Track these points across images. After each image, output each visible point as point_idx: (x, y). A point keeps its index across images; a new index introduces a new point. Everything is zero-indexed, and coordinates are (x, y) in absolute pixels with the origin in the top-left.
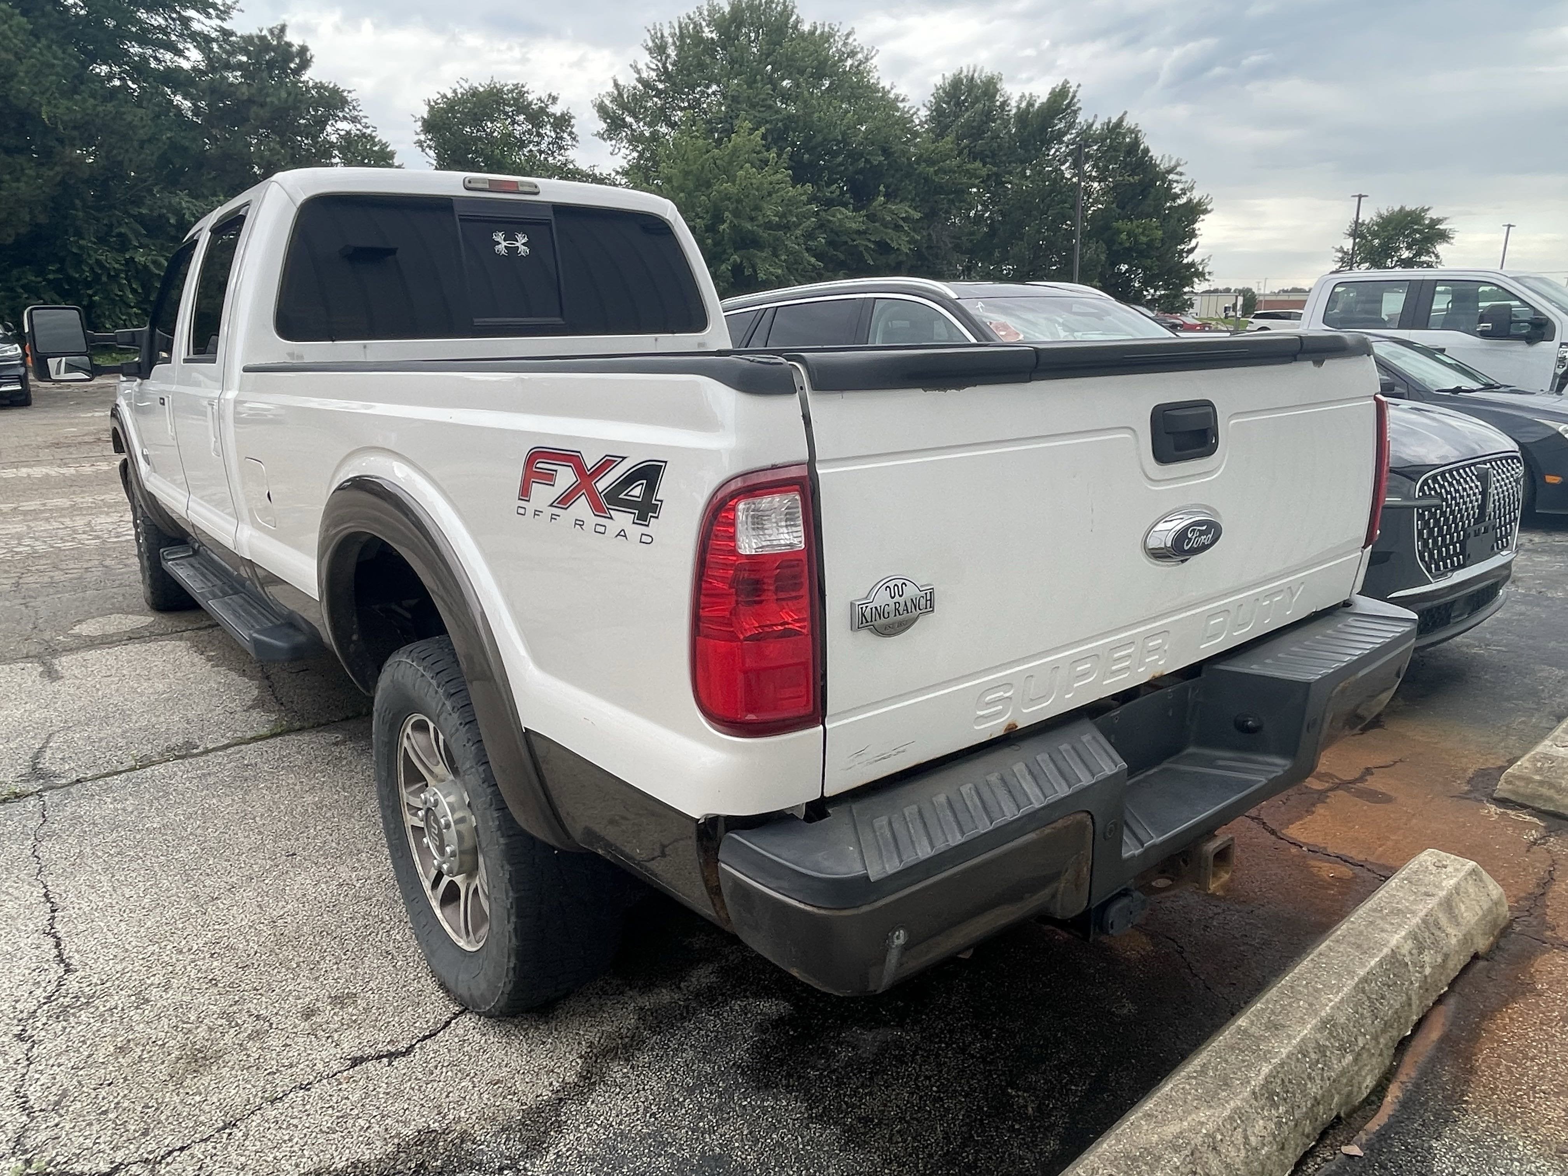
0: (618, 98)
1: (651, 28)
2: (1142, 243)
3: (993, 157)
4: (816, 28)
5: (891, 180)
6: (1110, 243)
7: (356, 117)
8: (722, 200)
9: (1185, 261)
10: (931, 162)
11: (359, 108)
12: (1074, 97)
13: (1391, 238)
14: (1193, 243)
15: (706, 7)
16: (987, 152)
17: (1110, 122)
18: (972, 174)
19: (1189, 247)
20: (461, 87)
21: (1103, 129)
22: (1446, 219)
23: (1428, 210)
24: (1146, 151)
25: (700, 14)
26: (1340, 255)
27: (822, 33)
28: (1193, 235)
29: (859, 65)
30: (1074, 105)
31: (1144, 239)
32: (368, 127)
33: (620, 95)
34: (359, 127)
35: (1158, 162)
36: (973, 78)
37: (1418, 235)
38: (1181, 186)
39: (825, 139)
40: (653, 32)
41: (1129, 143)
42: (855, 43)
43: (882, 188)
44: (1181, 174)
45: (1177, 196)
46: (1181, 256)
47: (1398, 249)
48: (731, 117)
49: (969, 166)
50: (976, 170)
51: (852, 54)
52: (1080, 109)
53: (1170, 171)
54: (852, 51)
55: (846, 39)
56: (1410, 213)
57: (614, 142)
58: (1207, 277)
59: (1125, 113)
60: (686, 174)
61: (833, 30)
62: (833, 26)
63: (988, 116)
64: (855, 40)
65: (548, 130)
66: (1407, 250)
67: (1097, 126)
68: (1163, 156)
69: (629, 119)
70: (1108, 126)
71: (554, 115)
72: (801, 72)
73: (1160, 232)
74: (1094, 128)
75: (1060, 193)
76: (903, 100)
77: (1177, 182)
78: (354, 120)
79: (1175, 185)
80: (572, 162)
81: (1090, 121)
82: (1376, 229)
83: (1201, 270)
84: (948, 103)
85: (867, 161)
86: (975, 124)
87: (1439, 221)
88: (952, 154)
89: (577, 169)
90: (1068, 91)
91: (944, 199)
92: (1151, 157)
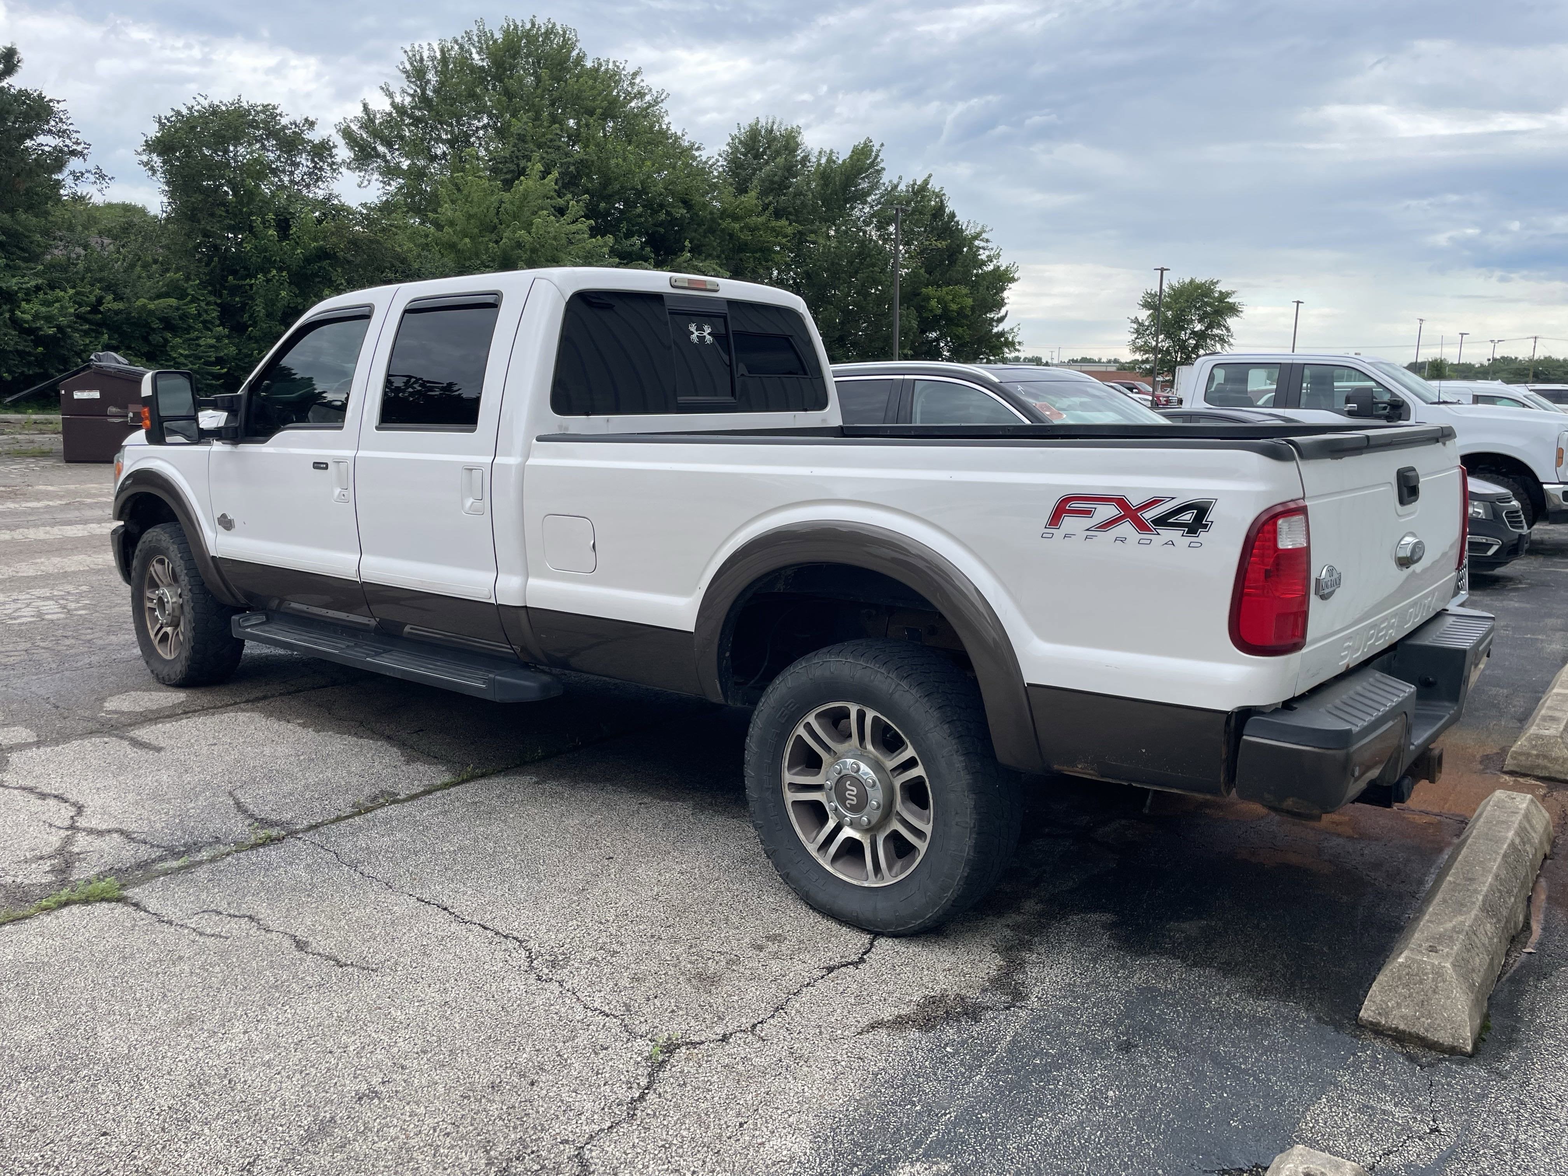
0: (368, 122)
1: (408, 49)
2: (953, 311)
3: (796, 215)
4: (600, 65)
5: (693, 234)
6: (920, 309)
7: (65, 131)
8: (513, 249)
9: (995, 330)
10: (736, 218)
11: (69, 122)
12: (877, 156)
13: (1184, 311)
14: (1003, 312)
15: (475, 32)
16: (791, 209)
17: (915, 184)
18: (777, 232)
19: (999, 315)
20: (199, 104)
21: (907, 191)
22: (1234, 292)
23: (1217, 282)
24: (953, 215)
25: (470, 39)
26: (1135, 326)
27: (607, 70)
28: (1001, 304)
29: (648, 108)
30: (877, 165)
31: (954, 307)
32: (79, 144)
33: (371, 120)
34: (68, 142)
35: (964, 228)
36: (772, 130)
37: (1208, 309)
38: (987, 253)
39: (622, 187)
40: (410, 54)
41: (935, 206)
42: (642, 84)
43: (687, 243)
44: (987, 241)
45: (983, 263)
46: (991, 325)
47: (1192, 321)
48: (517, 157)
49: (774, 223)
50: (782, 227)
51: (641, 95)
52: (884, 169)
53: (976, 237)
54: (639, 93)
55: (633, 79)
56: (1200, 286)
57: (362, 174)
58: (1017, 347)
59: (930, 176)
60: (470, 217)
61: (618, 67)
62: (618, 64)
63: (790, 170)
64: (643, 81)
65: (304, 160)
66: (1199, 322)
67: (902, 187)
68: (969, 222)
69: (381, 149)
70: (913, 189)
71: (310, 141)
72: (591, 113)
73: (970, 300)
74: (899, 189)
75: (869, 256)
76: (698, 149)
77: (984, 249)
78: (62, 133)
79: (981, 251)
80: (337, 197)
81: (895, 182)
82: (1169, 300)
83: (1010, 339)
84: (745, 155)
85: (668, 213)
86: (776, 179)
87: (1228, 294)
88: (756, 210)
89: (343, 205)
90: (872, 151)
91: (750, 257)
92: (957, 222)
